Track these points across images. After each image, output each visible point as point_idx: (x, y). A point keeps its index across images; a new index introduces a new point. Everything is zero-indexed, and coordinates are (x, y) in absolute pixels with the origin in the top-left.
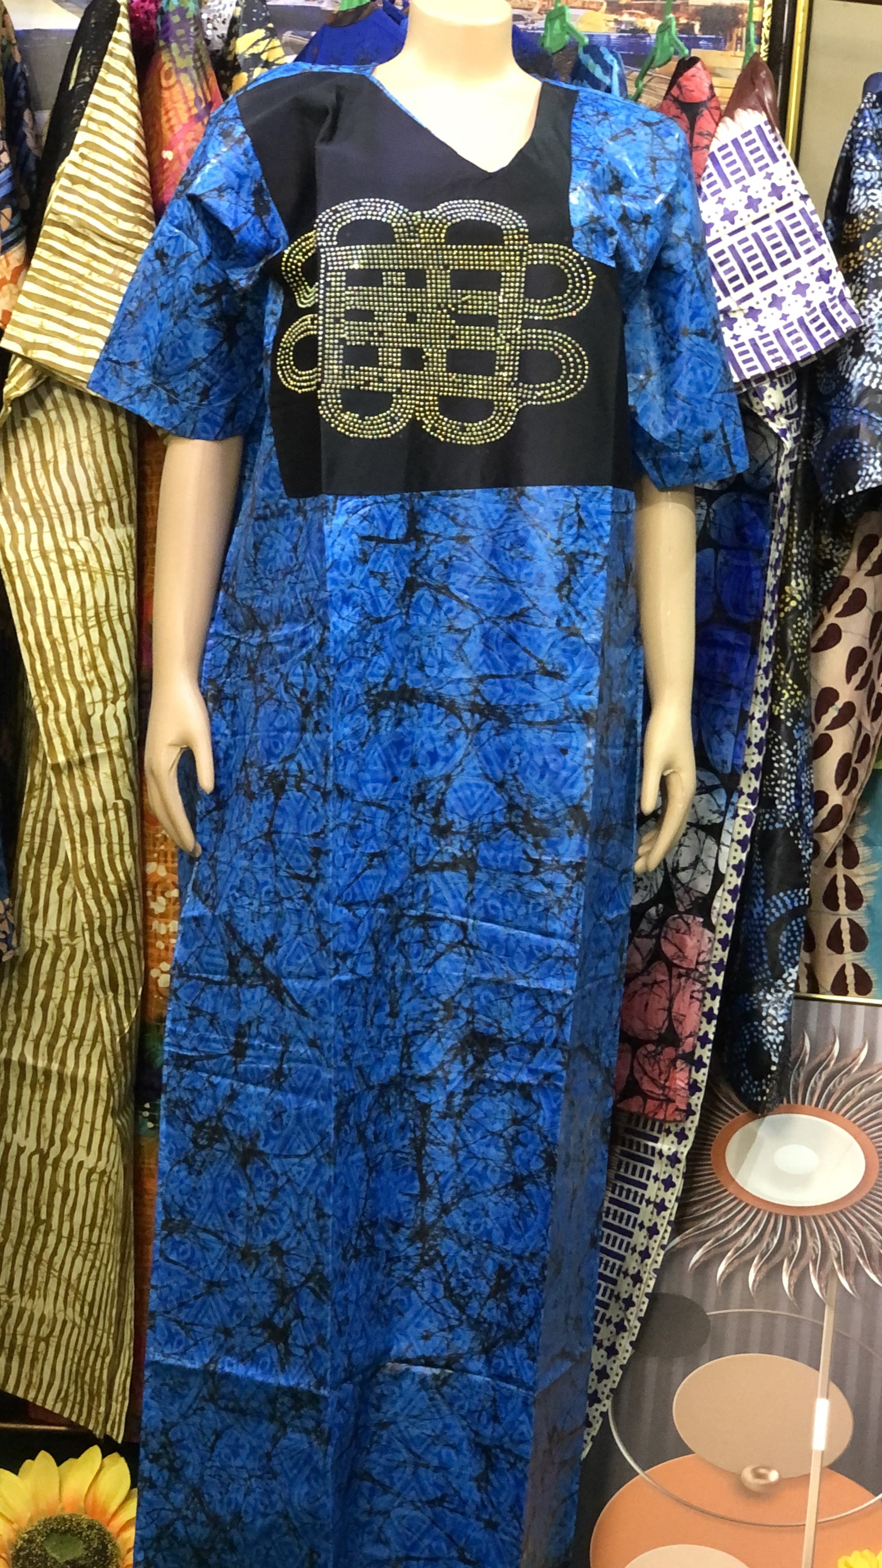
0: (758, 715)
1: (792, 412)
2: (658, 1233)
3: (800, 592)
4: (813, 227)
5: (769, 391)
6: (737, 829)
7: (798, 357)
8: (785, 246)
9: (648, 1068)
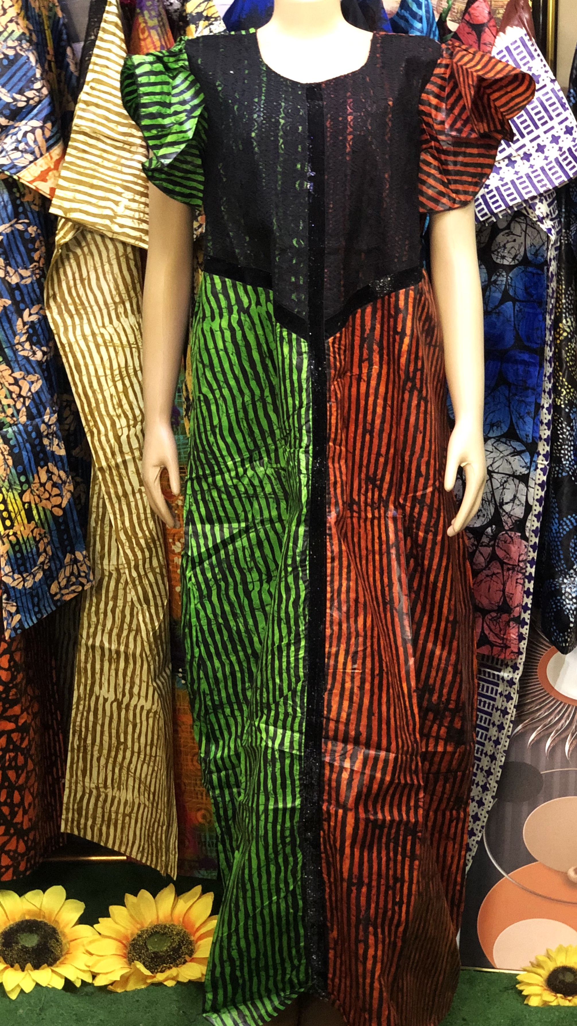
0: (546, 406)
1: (554, 216)
2: (504, 729)
3: (569, 327)
4: (560, 100)
5: (539, 205)
6: (538, 477)
7: (557, 183)
8: (543, 113)
9: (493, 627)
